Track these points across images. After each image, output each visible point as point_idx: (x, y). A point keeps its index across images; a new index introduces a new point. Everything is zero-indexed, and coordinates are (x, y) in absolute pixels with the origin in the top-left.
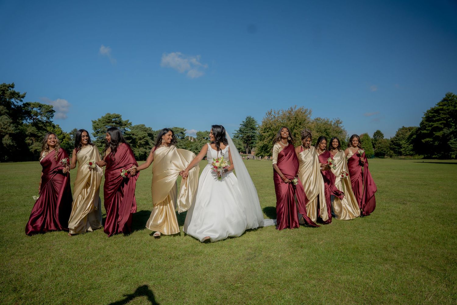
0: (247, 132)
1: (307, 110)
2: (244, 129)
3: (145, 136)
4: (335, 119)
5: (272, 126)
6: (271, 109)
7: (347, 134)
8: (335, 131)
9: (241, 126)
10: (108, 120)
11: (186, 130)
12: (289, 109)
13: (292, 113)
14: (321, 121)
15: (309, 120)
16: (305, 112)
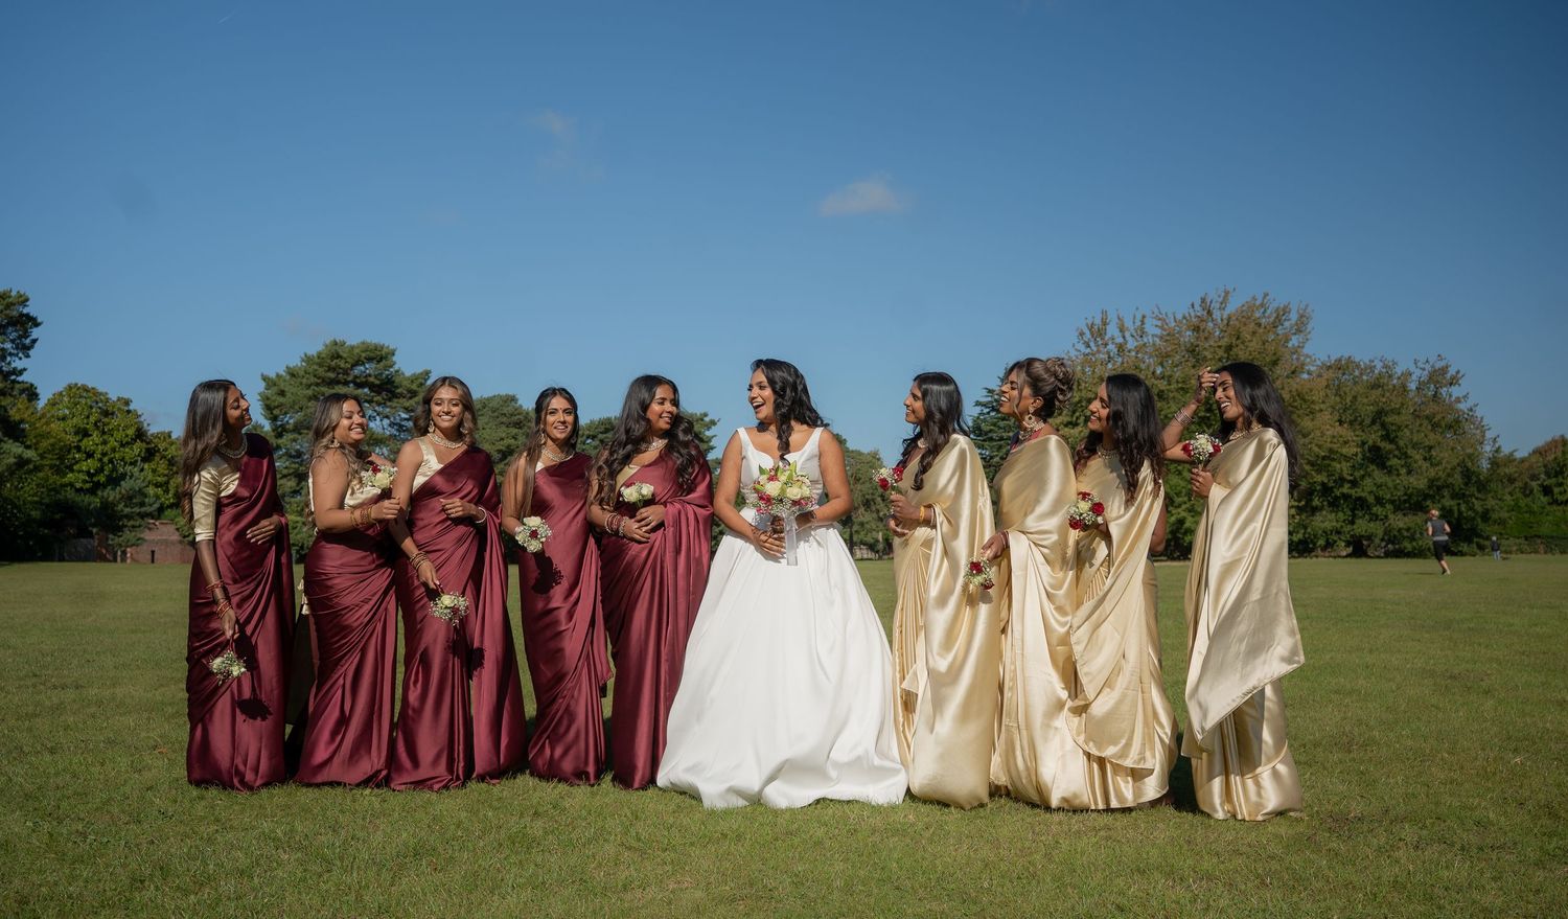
0: (1005, 435)
1: (1286, 310)
3: (508, 446)
4: (1428, 362)
6: (1104, 313)
7: (1489, 435)
8: (1425, 422)
9: (978, 409)
10: (330, 369)
11: (713, 423)
12: (1193, 306)
13: (1211, 325)
14: (1357, 373)
15: (1298, 359)
16: (1275, 321)
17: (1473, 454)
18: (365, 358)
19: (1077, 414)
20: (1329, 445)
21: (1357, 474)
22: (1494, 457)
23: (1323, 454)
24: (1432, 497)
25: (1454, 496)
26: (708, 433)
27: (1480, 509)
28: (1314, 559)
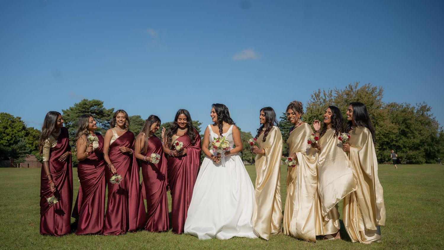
1: (375, 88)
2: (286, 124)
4: (420, 104)
5: (321, 114)
6: (319, 90)
7: (439, 126)
8: (419, 122)
9: (281, 119)
10: (83, 108)
11: (200, 124)
12: (346, 87)
13: (352, 93)
14: (397, 107)
15: (379, 103)
16: (372, 92)
17: (434, 132)
18: (94, 105)
19: (311, 120)
20: (389, 130)
21: (398, 138)
22: (441, 133)
23: (387, 132)
24: (421, 146)
25: (428, 145)
26: (199, 127)
27: (437, 149)
28: (384, 165)
